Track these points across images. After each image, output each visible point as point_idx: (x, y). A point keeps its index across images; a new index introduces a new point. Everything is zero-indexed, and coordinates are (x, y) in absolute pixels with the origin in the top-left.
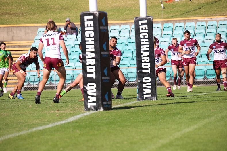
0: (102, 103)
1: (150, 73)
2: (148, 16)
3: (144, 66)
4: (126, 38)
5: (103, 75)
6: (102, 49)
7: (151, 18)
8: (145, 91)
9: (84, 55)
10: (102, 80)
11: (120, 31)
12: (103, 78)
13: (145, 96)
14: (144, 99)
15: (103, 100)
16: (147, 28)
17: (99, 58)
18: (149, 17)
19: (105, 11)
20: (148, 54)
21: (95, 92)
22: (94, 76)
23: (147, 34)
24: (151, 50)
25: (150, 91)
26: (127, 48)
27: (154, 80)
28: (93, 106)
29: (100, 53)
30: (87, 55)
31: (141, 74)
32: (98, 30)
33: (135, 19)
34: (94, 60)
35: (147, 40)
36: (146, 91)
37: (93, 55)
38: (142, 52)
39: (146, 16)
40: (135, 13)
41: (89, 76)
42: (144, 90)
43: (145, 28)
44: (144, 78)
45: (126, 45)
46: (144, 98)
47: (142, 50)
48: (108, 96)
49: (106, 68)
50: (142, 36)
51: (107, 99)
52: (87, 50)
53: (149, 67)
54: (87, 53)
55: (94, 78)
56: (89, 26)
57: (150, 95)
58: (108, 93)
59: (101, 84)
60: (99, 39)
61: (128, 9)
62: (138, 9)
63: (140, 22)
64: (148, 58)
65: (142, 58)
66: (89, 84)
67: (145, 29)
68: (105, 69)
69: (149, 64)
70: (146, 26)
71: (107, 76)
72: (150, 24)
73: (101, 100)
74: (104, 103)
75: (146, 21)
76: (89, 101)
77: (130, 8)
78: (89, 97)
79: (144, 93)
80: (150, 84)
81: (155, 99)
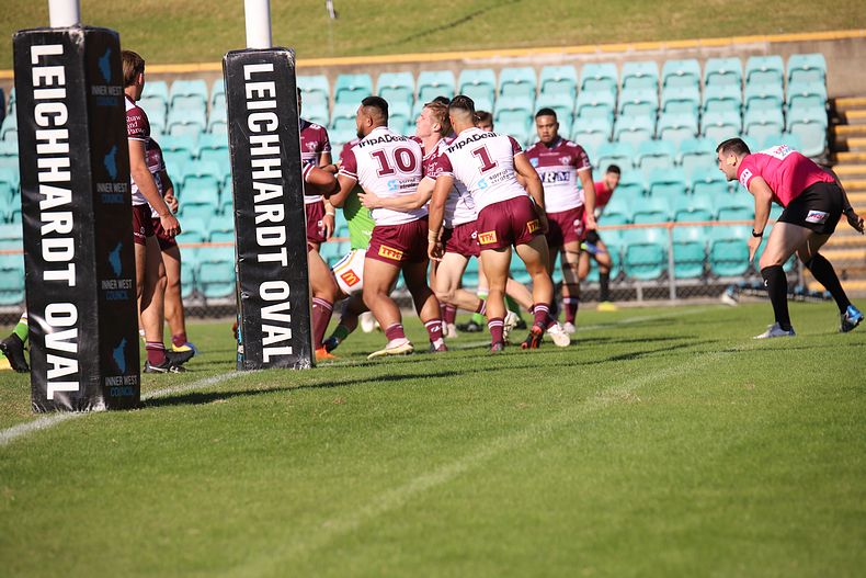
0: (102, 381)
1: (285, 263)
2: (274, 46)
3: (264, 236)
4: (195, 129)
5: (105, 272)
6: (100, 174)
7: (288, 53)
8: (267, 335)
9: (32, 196)
10: (101, 292)
11: (170, 102)
12: (107, 285)
13: (267, 353)
14: (266, 366)
15: (108, 368)
16: (273, 94)
17: (91, 206)
18: (280, 53)
19: (111, 28)
20: (278, 191)
21: (72, 341)
22: (70, 276)
23: (272, 116)
24: (290, 178)
25: (287, 334)
26: (199, 168)
27: (303, 293)
28: (67, 393)
29: (95, 188)
30: (45, 197)
31: (251, 271)
32: (84, 99)
33: (225, 57)
34: (68, 216)
35: (275, 138)
36: (273, 334)
37: (66, 196)
38: (256, 186)
39: (268, 47)
40: (225, 34)
41: (49, 275)
42: (265, 328)
43: (267, 92)
44: (265, 286)
45: (193, 158)
46: (266, 360)
47: (256, 175)
48: (125, 353)
49: (116, 245)
50: (256, 123)
51: (121, 363)
52: (42, 177)
53: (281, 240)
54: (43, 189)
55: (72, 283)
56: (49, 82)
57: (288, 350)
58: (124, 342)
59: (96, 310)
60: (87, 136)
61: (200, 17)
62: (238, 21)
63: (249, 70)
64: (280, 208)
65: (258, 209)
66: (51, 308)
67: (267, 97)
68: (113, 250)
69: (282, 230)
70: (271, 86)
71: (121, 278)
72: (285, 77)
73: (97, 369)
74: (111, 381)
75: (269, 68)
76: (51, 374)
77: (209, 15)
78: (51, 359)
79: (266, 341)
80: (286, 306)
81: (305, 364)
